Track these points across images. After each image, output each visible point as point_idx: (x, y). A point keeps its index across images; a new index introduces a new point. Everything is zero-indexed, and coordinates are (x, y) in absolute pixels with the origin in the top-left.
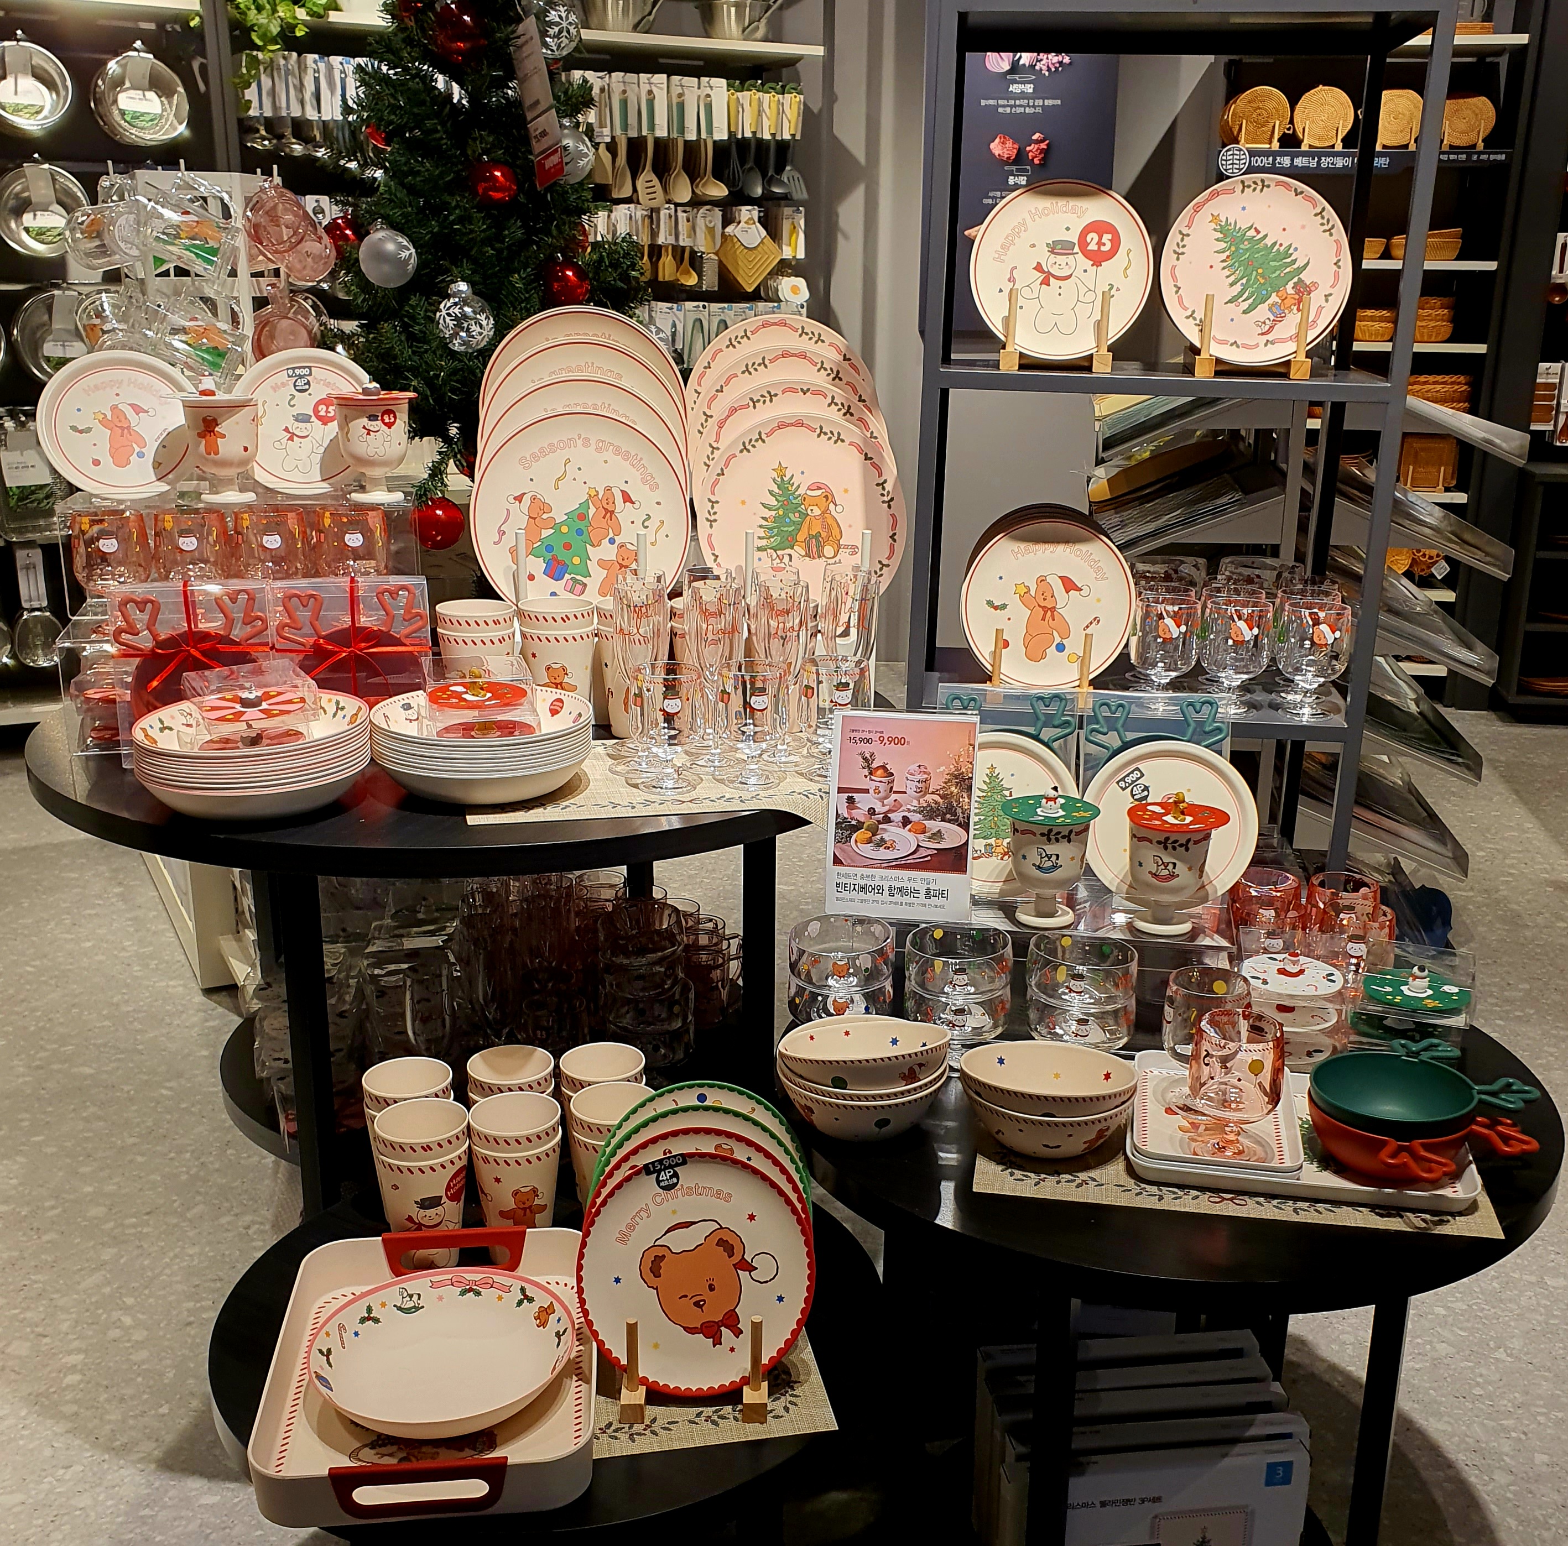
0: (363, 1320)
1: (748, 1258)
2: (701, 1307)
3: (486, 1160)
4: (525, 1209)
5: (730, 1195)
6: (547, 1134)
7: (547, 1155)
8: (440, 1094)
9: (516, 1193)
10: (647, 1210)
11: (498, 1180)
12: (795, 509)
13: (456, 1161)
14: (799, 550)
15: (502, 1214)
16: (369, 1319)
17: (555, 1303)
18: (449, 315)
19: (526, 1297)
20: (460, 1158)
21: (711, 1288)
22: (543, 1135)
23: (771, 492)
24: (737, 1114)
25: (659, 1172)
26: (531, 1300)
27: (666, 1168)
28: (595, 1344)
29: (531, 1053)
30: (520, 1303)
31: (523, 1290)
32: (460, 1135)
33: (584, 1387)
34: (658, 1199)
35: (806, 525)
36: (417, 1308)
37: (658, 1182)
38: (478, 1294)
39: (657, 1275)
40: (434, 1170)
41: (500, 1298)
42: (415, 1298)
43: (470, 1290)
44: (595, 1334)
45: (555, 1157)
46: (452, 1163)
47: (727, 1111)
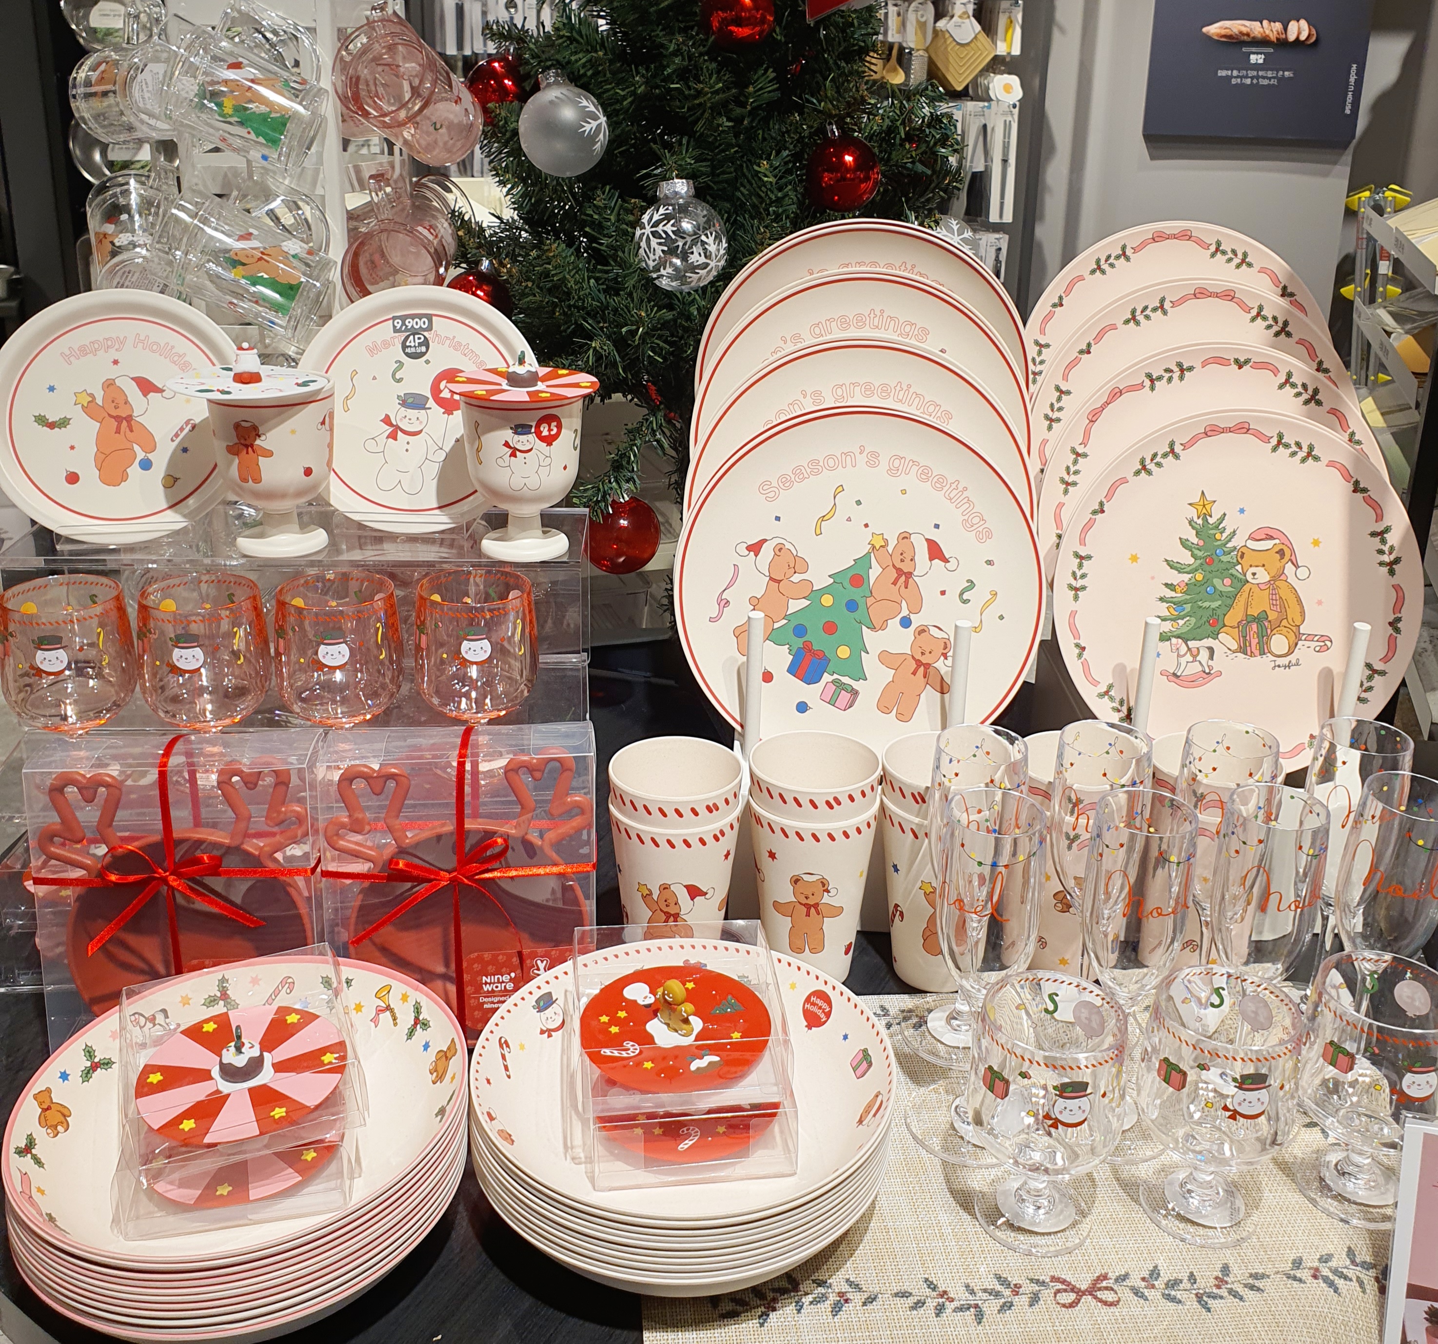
12: (1225, 571)
14: (1227, 640)
18: (655, 234)
23: (1184, 543)
35: (1241, 600)
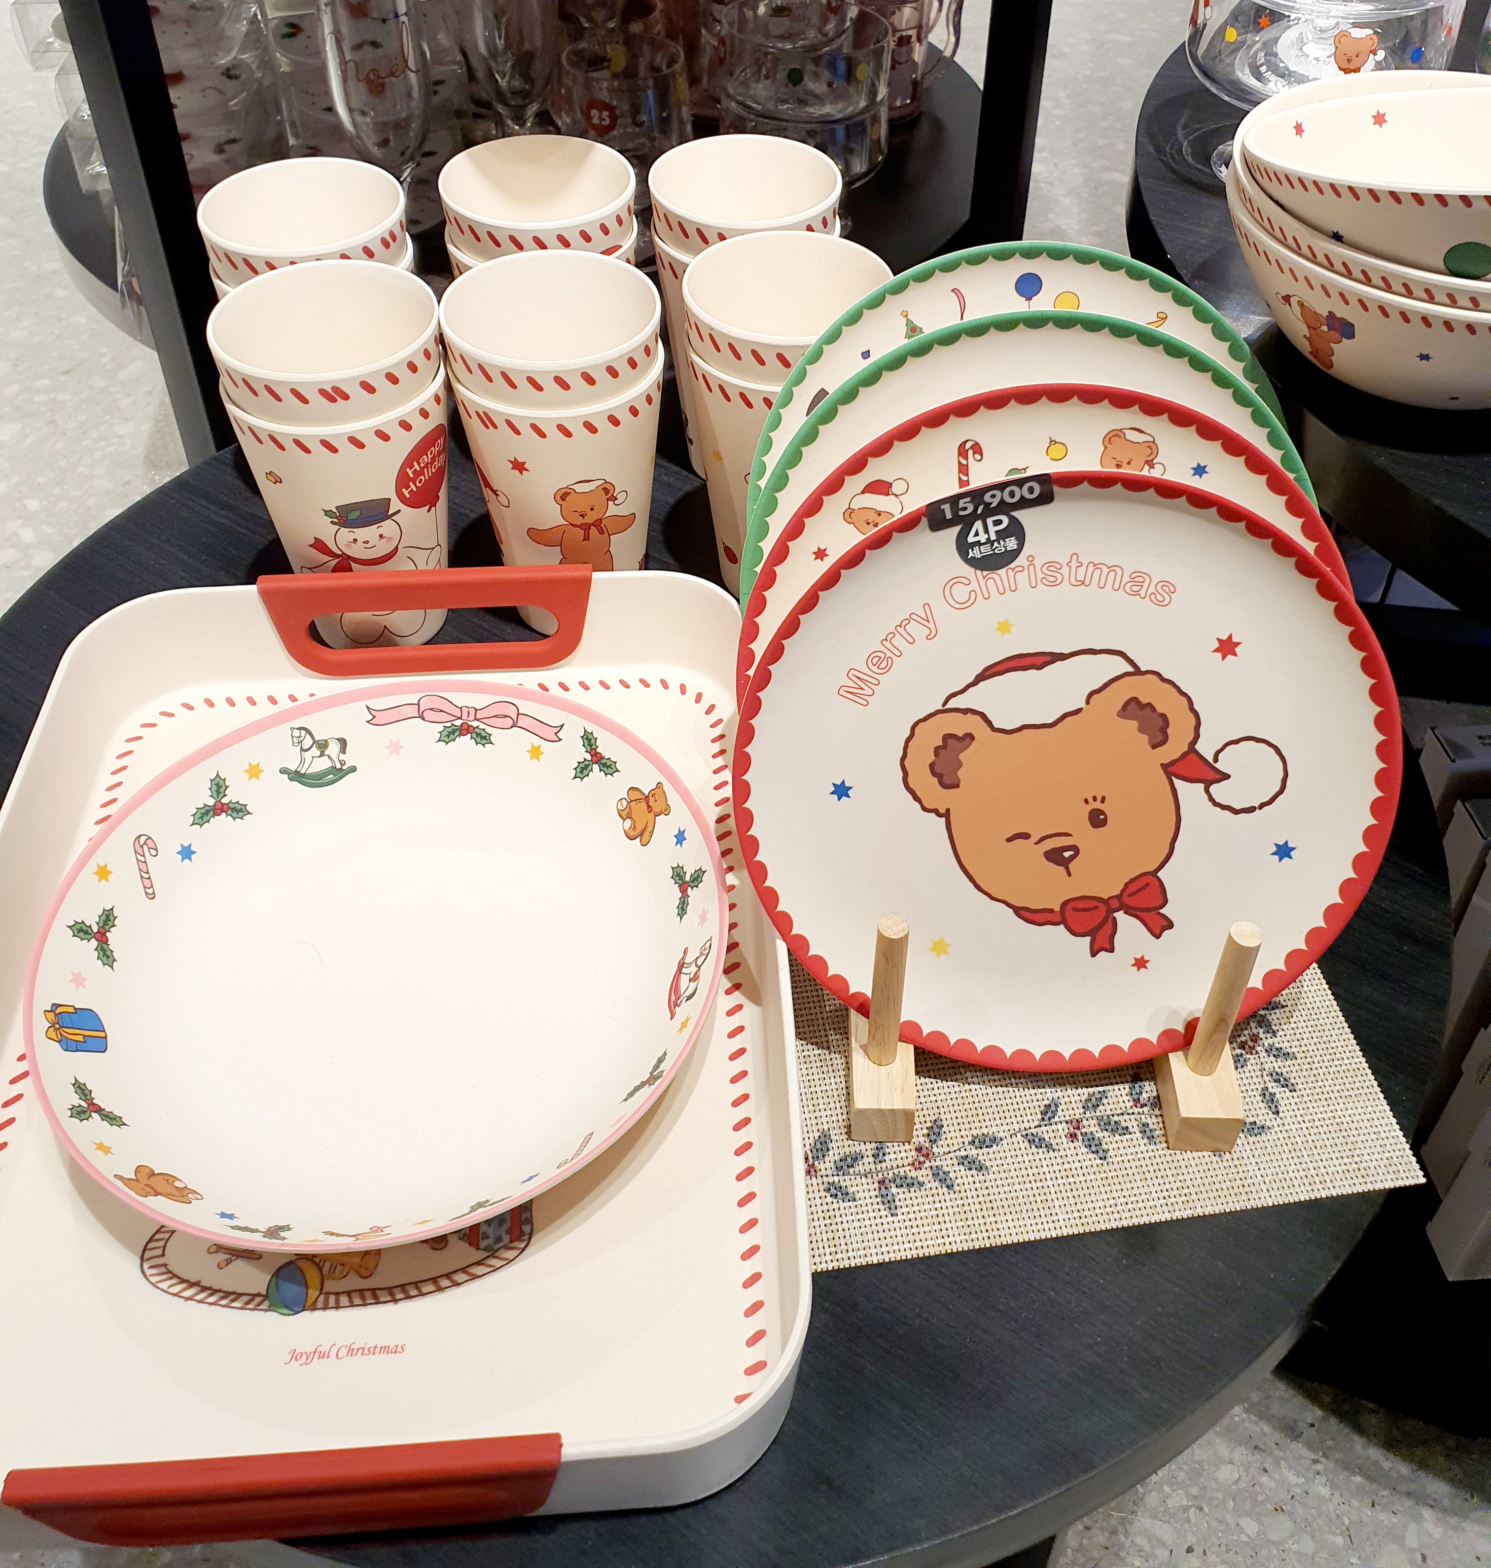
0: (204, 815)
1: (1206, 749)
2: (1065, 863)
3: (487, 420)
4: (586, 527)
5: (1169, 587)
6: (633, 364)
7: (634, 411)
8: (377, 247)
9: (563, 496)
10: (927, 619)
11: (519, 466)
13: (416, 421)
15: (537, 536)
16: (219, 809)
17: (668, 787)
19: (597, 758)
20: (424, 414)
21: (1097, 819)
22: (623, 368)
24: (1121, 331)
25: (967, 523)
26: (609, 767)
27: (989, 511)
28: (782, 948)
29: (584, 155)
30: (582, 770)
31: (589, 740)
32: (420, 361)
33: (749, 1015)
34: (961, 593)
36: (338, 773)
37: (963, 547)
38: (483, 738)
39: (948, 782)
40: (360, 445)
41: (535, 753)
42: (333, 749)
43: (465, 730)
44: (783, 923)
45: (651, 415)
46: (406, 426)
47: (1093, 325)
